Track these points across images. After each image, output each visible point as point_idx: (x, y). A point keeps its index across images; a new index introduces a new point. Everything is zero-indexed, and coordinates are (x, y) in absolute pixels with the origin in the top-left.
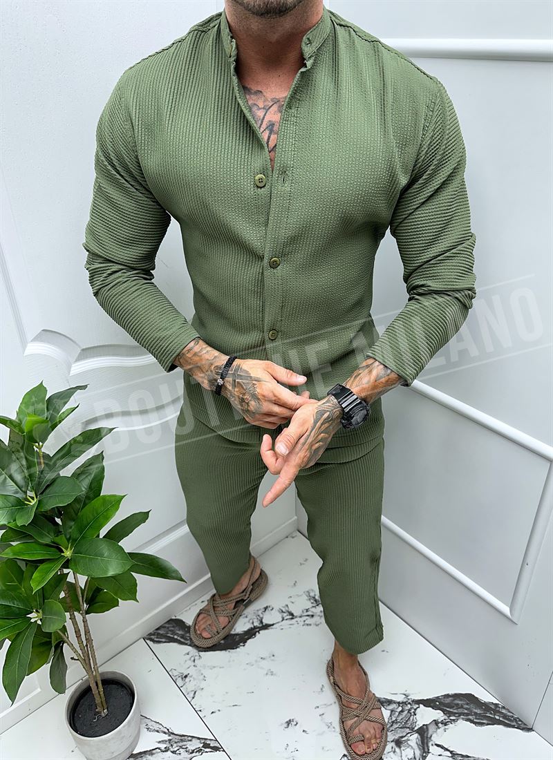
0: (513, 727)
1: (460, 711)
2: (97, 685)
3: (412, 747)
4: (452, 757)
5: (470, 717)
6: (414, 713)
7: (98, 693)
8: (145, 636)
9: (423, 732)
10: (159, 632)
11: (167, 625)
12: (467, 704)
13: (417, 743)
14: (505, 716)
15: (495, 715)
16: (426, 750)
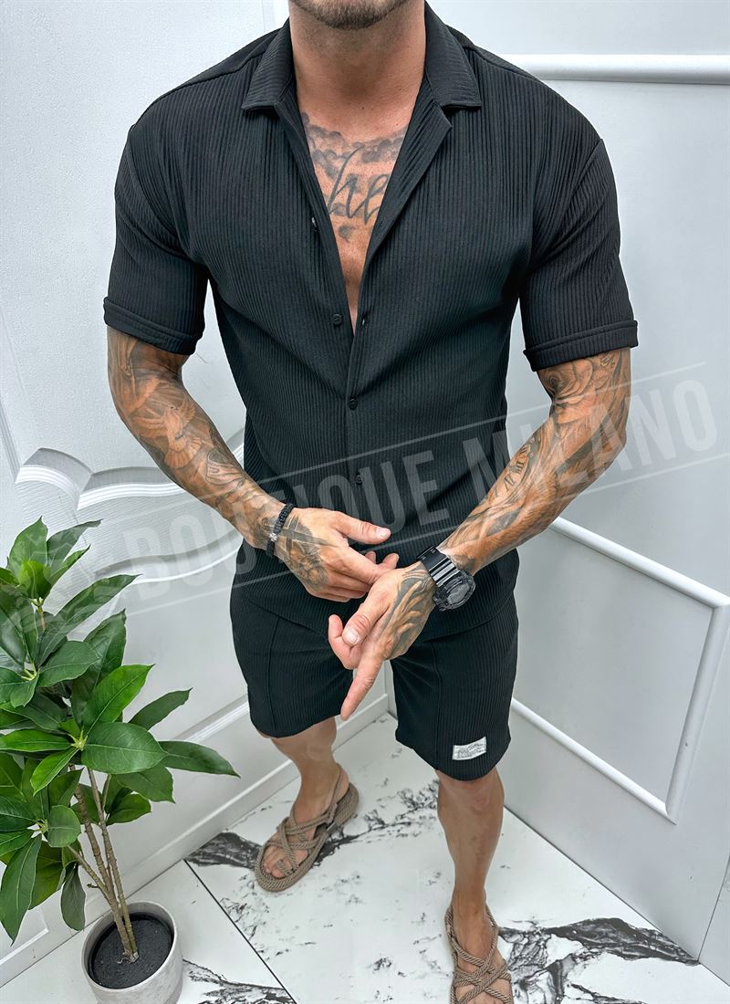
0: (674, 959)
1: (604, 941)
2: (123, 920)
3: (542, 990)
4: (593, 1000)
5: (618, 949)
6: (544, 945)
7: (125, 931)
8: (186, 856)
9: (556, 970)
10: (206, 850)
11: (216, 842)
12: (614, 932)
13: (548, 984)
14: (663, 947)
15: (649, 945)
16: (560, 993)
